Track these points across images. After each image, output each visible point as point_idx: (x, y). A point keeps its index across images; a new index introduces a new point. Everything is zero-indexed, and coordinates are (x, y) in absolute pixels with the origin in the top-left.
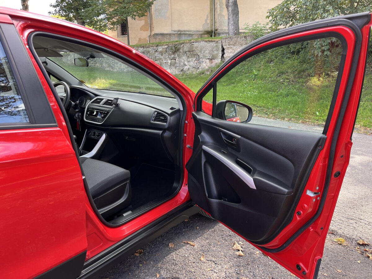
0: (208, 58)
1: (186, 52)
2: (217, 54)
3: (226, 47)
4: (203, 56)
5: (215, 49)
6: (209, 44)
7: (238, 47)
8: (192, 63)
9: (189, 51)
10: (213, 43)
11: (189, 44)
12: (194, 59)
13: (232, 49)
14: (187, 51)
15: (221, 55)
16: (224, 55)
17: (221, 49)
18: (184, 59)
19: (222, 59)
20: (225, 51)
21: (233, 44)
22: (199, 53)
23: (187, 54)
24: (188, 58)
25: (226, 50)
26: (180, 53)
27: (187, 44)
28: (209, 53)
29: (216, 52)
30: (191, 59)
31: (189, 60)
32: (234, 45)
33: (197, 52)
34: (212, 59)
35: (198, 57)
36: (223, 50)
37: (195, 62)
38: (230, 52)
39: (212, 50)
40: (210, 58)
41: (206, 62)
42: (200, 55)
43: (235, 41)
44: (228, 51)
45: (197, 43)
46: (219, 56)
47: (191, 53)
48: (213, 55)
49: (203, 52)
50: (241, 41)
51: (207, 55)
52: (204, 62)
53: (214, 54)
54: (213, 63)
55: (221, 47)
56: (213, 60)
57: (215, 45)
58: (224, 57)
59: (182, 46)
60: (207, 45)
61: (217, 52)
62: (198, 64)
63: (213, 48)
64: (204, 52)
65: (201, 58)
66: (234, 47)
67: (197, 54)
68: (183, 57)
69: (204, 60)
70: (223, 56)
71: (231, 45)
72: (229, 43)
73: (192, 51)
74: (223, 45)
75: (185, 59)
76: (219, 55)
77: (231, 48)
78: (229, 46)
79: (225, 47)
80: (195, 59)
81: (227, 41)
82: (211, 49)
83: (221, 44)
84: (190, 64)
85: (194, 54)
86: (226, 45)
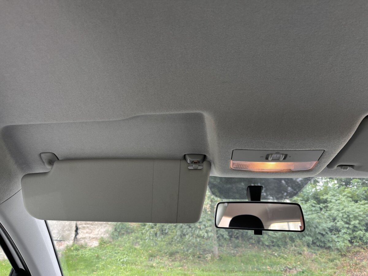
2: (69, 235)
3: (81, 226)
5: (66, 228)
6: (59, 223)
13: (89, 229)
15: (74, 235)
16: (78, 236)
17: (74, 229)
19: (74, 241)
25: (80, 230)
28: (58, 233)
29: (67, 232)
34: (61, 241)
36: (77, 229)
38: (85, 232)
39: (62, 229)
40: (58, 239)
44: (83, 231)
46: (72, 237)
48: (63, 236)
51: (55, 236)
53: (65, 234)
54: (61, 245)
55: (75, 226)
56: (63, 242)
57: (66, 224)
58: (77, 239)
61: (69, 232)
63: (64, 227)
70: (76, 237)
71: (88, 224)
76: (72, 235)
79: (79, 226)
82: (60, 228)
83: (75, 223)
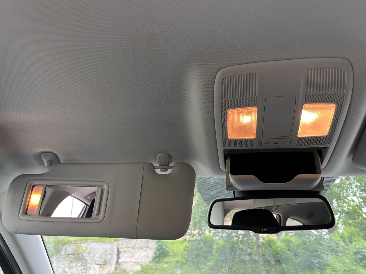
0: (99, 263)
1: (69, 255)
2: (111, 259)
4: (92, 261)
5: (108, 252)
6: (101, 246)
7: (137, 250)
8: (75, 270)
9: (73, 254)
10: (107, 244)
11: (74, 245)
12: (79, 265)
14: (70, 253)
15: (116, 259)
16: (119, 261)
18: (65, 264)
19: (116, 265)
20: (121, 255)
21: (131, 247)
22: (87, 257)
23: (70, 257)
24: (71, 263)
25: (122, 253)
26: (60, 257)
27: (72, 245)
28: (101, 257)
29: (109, 256)
30: (74, 264)
31: (71, 266)
32: (133, 248)
33: (85, 255)
34: (103, 265)
35: (84, 262)
36: (119, 254)
37: (80, 269)
38: (126, 256)
39: (105, 253)
40: (101, 263)
41: (94, 269)
42: (88, 259)
43: (134, 244)
44: (124, 254)
45: (86, 245)
46: (114, 261)
47: (76, 257)
48: (105, 260)
49: (92, 255)
50: (141, 243)
51: (97, 260)
52: (92, 269)
53: (107, 258)
54: (104, 269)
55: (116, 249)
56: (105, 266)
57: (109, 247)
58: (119, 263)
59: (64, 247)
60: (99, 247)
61: (111, 256)
62: (83, 271)
63: (106, 251)
64: (94, 256)
65: (88, 263)
66: (133, 250)
67: (84, 258)
68: (64, 262)
69: (92, 266)
71: (129, 248)
72: (127, 245)
73: (78, 254)
74: (119, 247)
75: (67, 264)
76: (114, 259)
77: (129, 251)
78: (126, 249)
79: (121, 250)
80: (81, 264)
81: (124, 244)
83: (116, 246)
84: (72, 271)
85: (80, 258)
86: (123, 248)
